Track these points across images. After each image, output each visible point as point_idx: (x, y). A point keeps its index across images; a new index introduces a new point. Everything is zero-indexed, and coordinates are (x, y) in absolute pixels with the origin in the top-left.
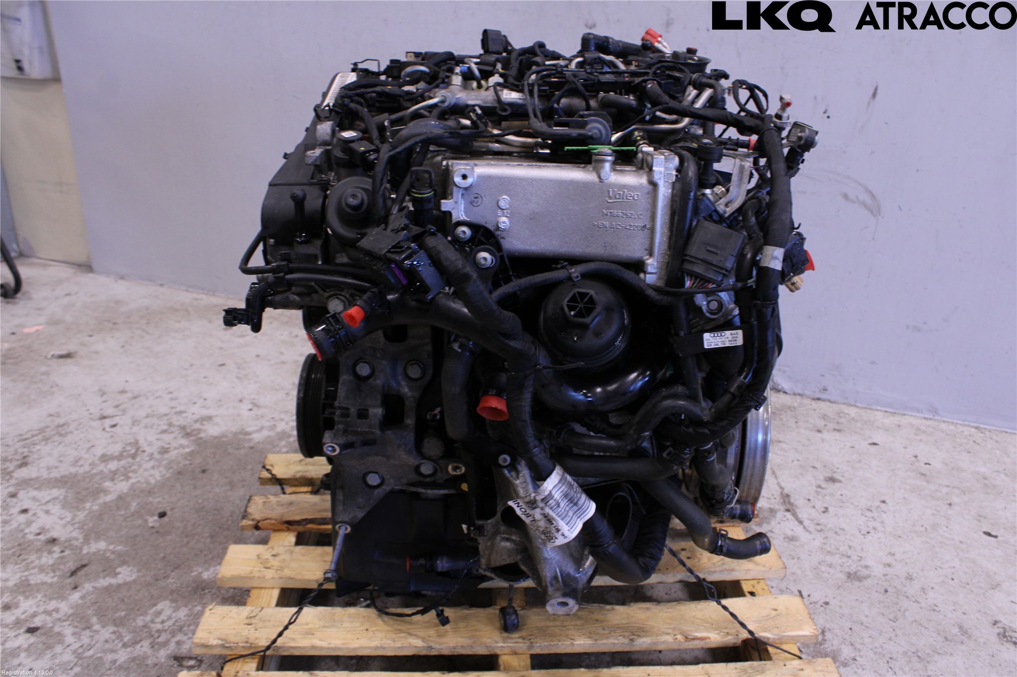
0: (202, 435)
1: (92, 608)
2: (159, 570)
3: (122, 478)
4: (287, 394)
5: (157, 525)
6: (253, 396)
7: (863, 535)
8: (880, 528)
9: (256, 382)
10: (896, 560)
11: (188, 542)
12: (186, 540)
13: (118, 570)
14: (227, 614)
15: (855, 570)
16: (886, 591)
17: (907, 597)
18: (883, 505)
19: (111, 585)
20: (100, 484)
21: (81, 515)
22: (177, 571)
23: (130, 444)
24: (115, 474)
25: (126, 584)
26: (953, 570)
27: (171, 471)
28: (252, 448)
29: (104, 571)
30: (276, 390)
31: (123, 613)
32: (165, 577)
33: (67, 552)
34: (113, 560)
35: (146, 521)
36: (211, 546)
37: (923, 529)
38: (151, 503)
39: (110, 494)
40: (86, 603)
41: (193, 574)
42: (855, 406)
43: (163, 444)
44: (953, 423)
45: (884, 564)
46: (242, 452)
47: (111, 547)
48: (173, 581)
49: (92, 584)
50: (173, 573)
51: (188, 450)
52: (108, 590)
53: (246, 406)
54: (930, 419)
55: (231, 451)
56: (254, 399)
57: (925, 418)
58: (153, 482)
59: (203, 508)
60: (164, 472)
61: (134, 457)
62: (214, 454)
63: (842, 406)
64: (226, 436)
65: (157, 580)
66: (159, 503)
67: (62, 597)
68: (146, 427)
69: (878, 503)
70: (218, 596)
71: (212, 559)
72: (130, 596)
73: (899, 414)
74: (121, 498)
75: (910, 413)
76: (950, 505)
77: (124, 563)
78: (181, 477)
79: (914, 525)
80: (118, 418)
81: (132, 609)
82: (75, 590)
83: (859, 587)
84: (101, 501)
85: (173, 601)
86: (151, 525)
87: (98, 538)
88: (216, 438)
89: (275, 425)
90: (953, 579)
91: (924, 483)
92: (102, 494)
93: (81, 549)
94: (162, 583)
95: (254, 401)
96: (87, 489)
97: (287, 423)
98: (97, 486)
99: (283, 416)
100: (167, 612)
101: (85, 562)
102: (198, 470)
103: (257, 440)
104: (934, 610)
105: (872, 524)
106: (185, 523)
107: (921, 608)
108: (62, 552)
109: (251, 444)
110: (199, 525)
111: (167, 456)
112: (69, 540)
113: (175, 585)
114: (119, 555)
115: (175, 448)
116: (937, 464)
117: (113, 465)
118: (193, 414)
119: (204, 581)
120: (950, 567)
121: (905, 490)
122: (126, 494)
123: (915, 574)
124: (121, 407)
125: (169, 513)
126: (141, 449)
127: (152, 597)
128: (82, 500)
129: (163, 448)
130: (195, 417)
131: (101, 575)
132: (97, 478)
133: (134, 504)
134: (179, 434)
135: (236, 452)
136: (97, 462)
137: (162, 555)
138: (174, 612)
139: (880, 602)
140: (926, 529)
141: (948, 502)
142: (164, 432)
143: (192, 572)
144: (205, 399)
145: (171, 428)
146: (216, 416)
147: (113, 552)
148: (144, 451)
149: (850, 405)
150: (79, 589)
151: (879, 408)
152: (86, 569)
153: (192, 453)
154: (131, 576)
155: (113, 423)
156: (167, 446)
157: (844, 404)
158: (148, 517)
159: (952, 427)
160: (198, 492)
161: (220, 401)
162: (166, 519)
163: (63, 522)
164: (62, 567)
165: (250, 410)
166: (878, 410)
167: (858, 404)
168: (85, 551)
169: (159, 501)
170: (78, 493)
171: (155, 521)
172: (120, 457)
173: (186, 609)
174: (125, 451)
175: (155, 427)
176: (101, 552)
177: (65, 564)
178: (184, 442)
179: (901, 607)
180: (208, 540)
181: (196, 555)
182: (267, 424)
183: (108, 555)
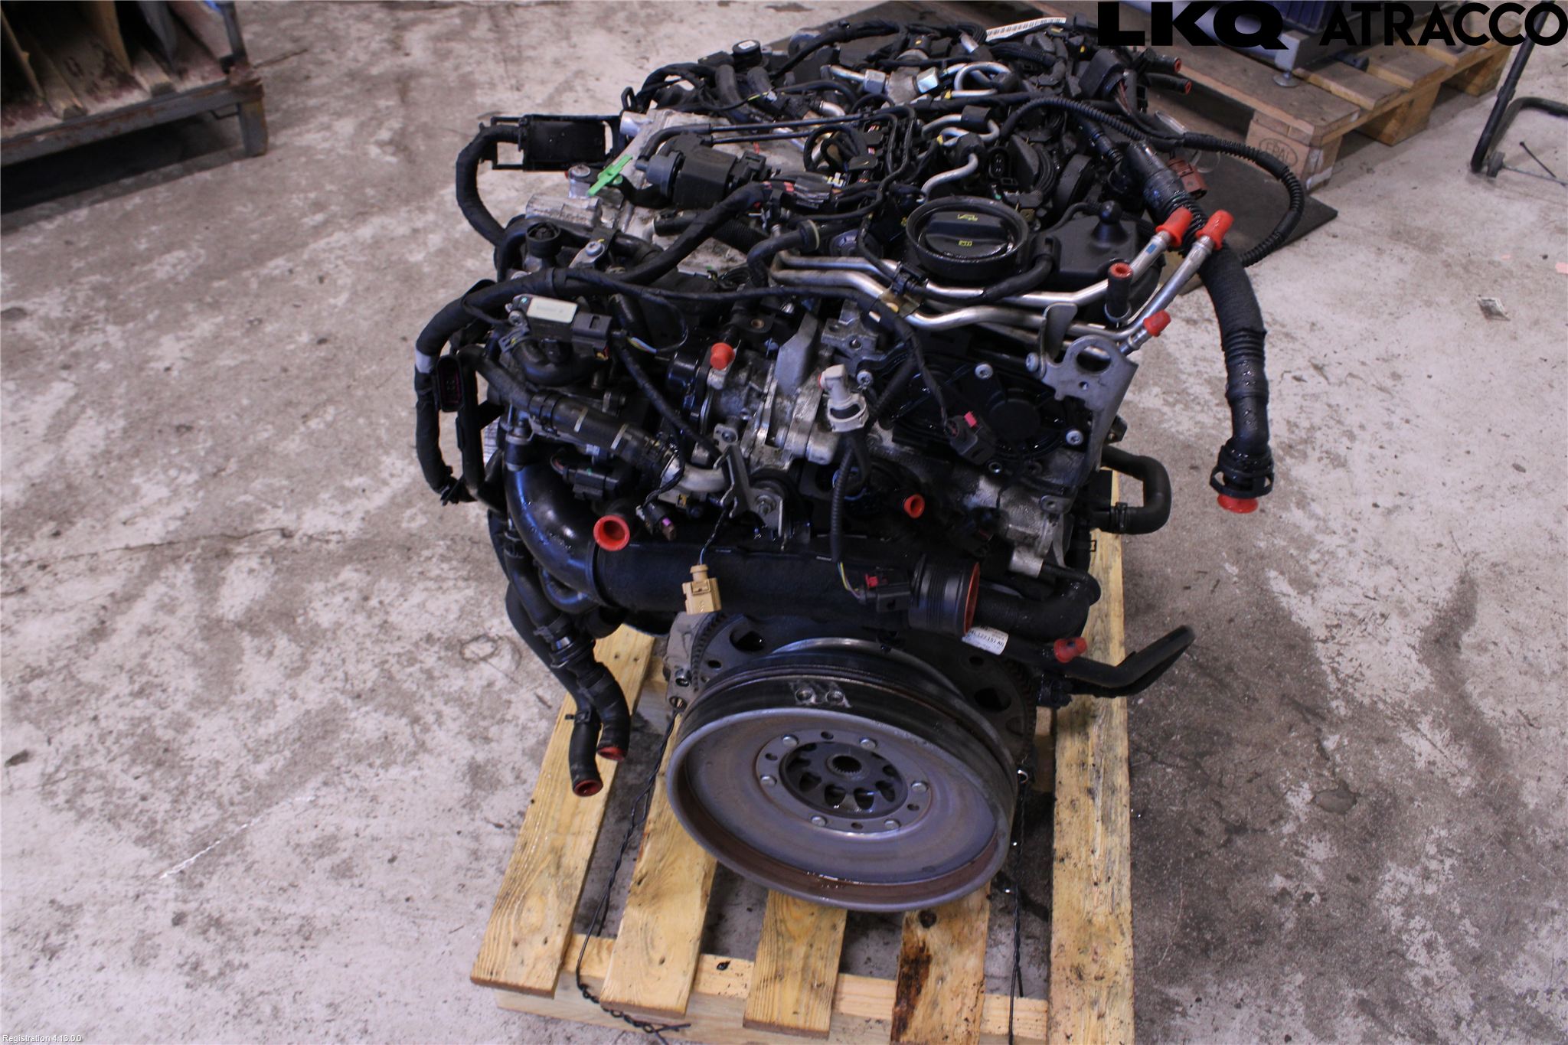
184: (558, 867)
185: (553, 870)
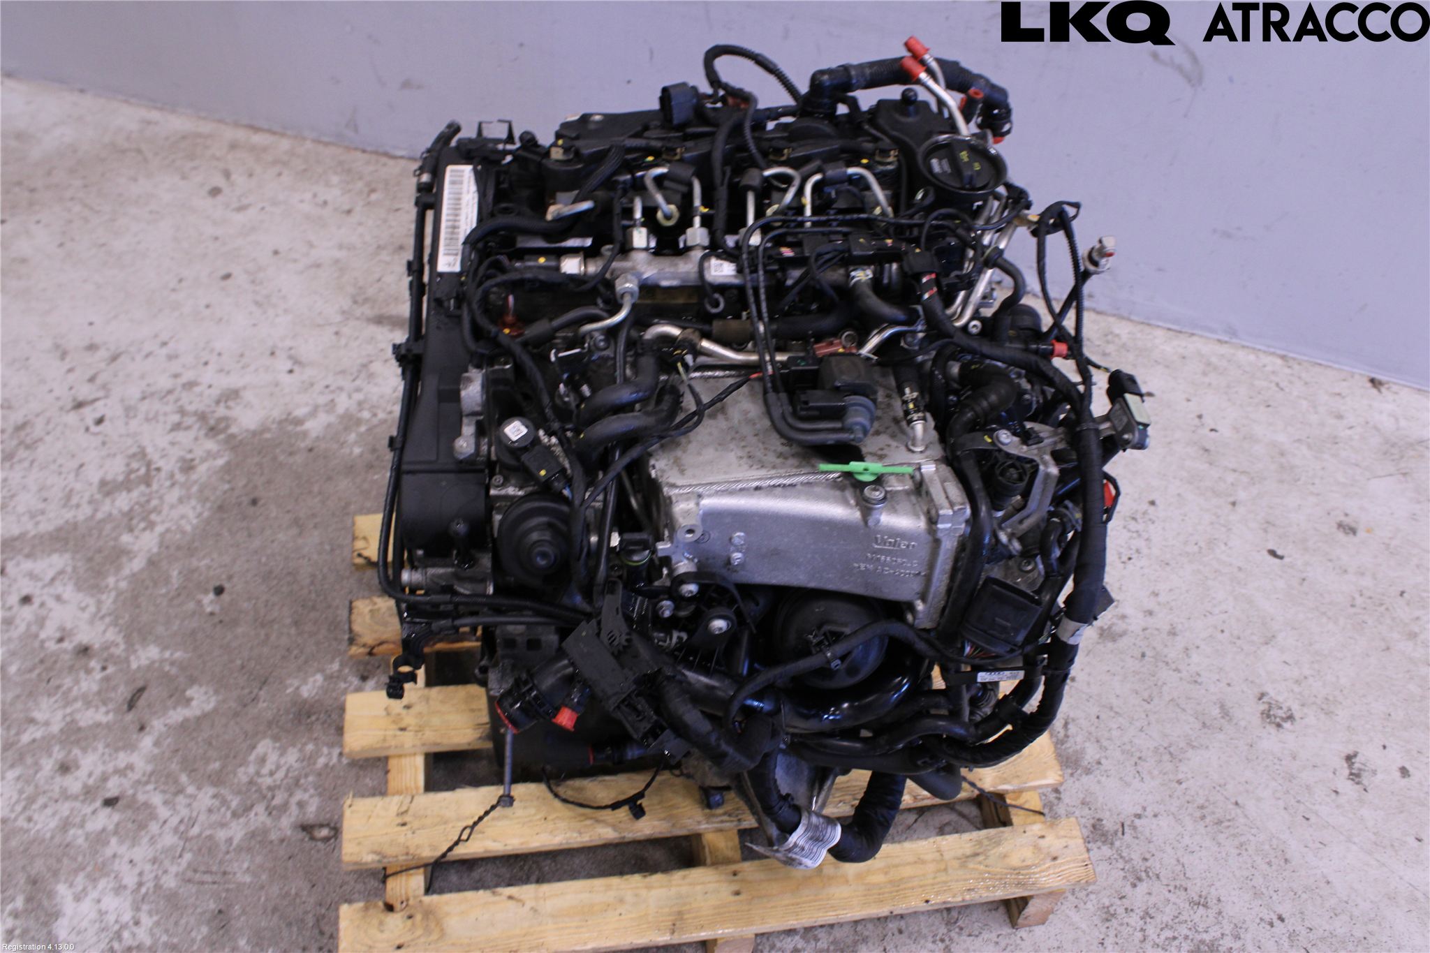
0: (234, 430)
1: (175, 760)
2: (243, 688)
3: (142, 525)
4: (337, 333)
5: (217, 609)
6: (288, 343)
7: (1123, 562)
8: (1145, 551)
9: (286, 311)
10: (1159, 604)
11: (268, 636)
12: (263, 632)
13: (189, 693)
14: (372, 811)
15: (1109, 623)
16: (1143, 655)
17: (1167, 664)
18: (1152, 508)
19: (186, 720)
20: (116, 539)
21: (108, 600)
22: (265, 688)
23: (134, 455)
24: (131, 519)
25: (205, 716)
26: (1224, 616)
27: (208, 505)
28: (311, 450)
29: (171, 696)
30: (319, 326)
31: (217, 765)
32: (253, 700)
33: (110, 670)
34: (177, 677)
35: (199, 602)
36: (300, 641)
37: (1196, 549)
38: (197, 569)
39: (135, 557)
40: (163, 753)
41: (289, 691)
42: (1129, 319)
43: (182, 453)
44: (1254, 349)
45: (1145, 612)
46: (299, 459)
47: (167, 654)
48: (265, 705)
49: (162, 720)
50: (262, 693)
51: (220, 462)
52: (184, 727)
53: (283, 364)
54: (1226, 342)
55: (282, 458)
56: (291, 349)
57: (1219, 341)
58: (188, 528)
59: (271, 572)
60: (199, 509)
61: (147, 480)
62: (260, 465)
63: (1112, 319)
64: (267, 430)
65: (245, 706)
66: (209, 567)
67: (130, 747)
68: (147, 420)
69: (1145, 506)
70: (330, 725)
71: (306, 662)
72: (218, 736)
73: (1186, 333)
74: (152, 563)
75: (1200, 332)
76: (1234, 504)
77: (193, 681)
78: (225, 516)
79: (1186, 543)
80: (99, 404)
81: (227, 756)
82: (142, 734)
83: (1112, 651)
84: (126, 571)
85: (276, 738)
86: (209, 610)
87: (144, 641)
88: (254, 434)
89: (332, 401)
90: (1222, 631)
91: (1206, 466)
92: (124, 559)
93: (127, 660)
94: (253, 711)
95: (293, 352)
96: (100, 551)
97: (350, 397)
98: (112, 543)
99: (341, 381)
100: (273, 758)
101: (140, 684)
102: (246, 500)
103: (313, 434)
104: (1196, 682)
105: (1138, 543)
106: (253, 602)
107: (1181, 679)
108: (104, 668)
109: (307, 443)
110: (273, 605)
111: (194, 477)
112: (106, 647)
113: (270, 713)
114: (183, 667)
115: (203, 460)
116: (1225, 431)
117: (123, 501)
118: (210, 386)
119: (305, 701)
120: (1221, 612)
121: (1181, 480)
122: (159, 554)
123: (1180, 627)
124: (99, 381)
125: (227, 585)
126: (153, 466)
127: (246, 734)
128: (99, 574)
129: (183, 460)
130: (215, 392)
131: (169, 703)
132: (108, 527)
133: (175, 573)
134: (200, 429)
135: (291, 460)
136: (98, 497)
137: (239, 662)
138: (281, 755)
139: (1136, 673)
140: (1200, 548)
141: (1231, 499)
142: (177, 427)
143: (286, 688)
144: (220, 354)
145: (186, 419)
146: (245, 388)
147: (172, 664)
148: (158, 469)
149: (1121, 317)
150: (148, 729)
151: (1160, 324)
152: (145, 695)
153: (228, 469)
154: (209, 703)
155: (98, 415)
156: (189, 456)
157: (1114, 315)
158: (200, 596)
159: (1252, 357)
160: (257, 543)
161: (242, 355)
162: (225, 597)
163: (86, 615)
164: (113, 695)
165: (291, 371)
166: (1158, 326)
167: (1133, 317)
168: (134, 666)
169: (207, 564)
170: (90, 560)
171: (211, 602)
172: (127, 484)
173: (295, 750)
174: (131, 472)
175: (161, 418)
176: (157, 665)
177: (115, 688)
178: (211, 445)
179: (1158, 679)
180: (293, 631)
181: (283, 657)
182: (322, 400)
183: (167, 668)
184: (976, 855)
185: (981, 858)
